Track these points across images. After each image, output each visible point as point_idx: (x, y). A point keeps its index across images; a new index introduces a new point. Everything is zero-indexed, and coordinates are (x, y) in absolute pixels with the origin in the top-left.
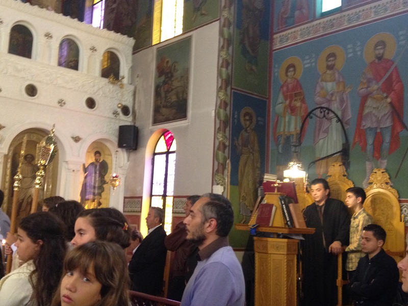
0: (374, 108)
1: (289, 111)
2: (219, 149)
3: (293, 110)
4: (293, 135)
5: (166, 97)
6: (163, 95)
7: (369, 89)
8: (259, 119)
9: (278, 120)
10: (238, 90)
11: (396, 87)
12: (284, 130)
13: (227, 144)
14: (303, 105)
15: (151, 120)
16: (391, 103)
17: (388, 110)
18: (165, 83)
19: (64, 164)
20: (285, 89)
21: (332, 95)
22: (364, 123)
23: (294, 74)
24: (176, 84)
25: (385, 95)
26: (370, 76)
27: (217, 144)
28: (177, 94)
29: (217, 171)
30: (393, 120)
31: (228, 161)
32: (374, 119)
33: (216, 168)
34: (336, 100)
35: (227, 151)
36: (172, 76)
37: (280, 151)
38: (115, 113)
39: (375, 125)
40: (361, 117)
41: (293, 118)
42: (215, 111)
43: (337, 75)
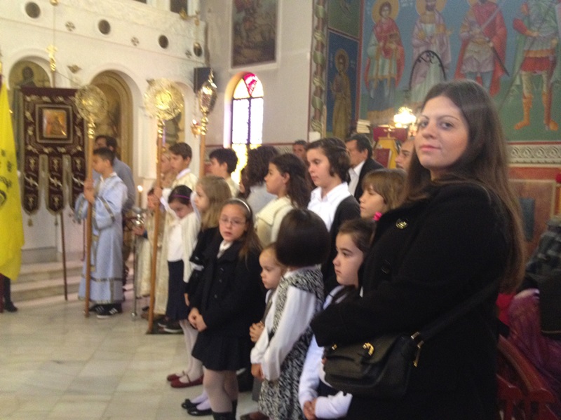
0: (475, 52)
1: (383, 53)
2: (315, 94)
3: (387, 52)
4: (387, 79)
5: (248, 37)
6: (244, 34)
7: (471, 33)
8: (352, 62)
9: (370, 63)
10: (333, 30)
11: (500, 31)
12: (377, 74)
13: (324, 89)
14: (400, 48)
15: (229, 62)
16: (493, 49)
17: (490, 54)
18: (245, 20)
19: (140, 111)
20: (378, 29)
21: (431, 37)
22: (464, 67)
23: (390, 13)
24: (259, 21)
25: (487, 39)
26: (472, 19)
27: (313, 88)
28: (262, 34)
29: (314, 118)
30: (495, 65)
31: (325, 107)
32: (475, 63)
33: (312, 114)
34: (435, 42)
35: (323, 97)
36: (255, 11)
37: (372, 95)
38: (188, 54)
39: (475, 70)
40: (461, 61)
41: (387, 61)
42: (311, 53)
43: (437, 17)
